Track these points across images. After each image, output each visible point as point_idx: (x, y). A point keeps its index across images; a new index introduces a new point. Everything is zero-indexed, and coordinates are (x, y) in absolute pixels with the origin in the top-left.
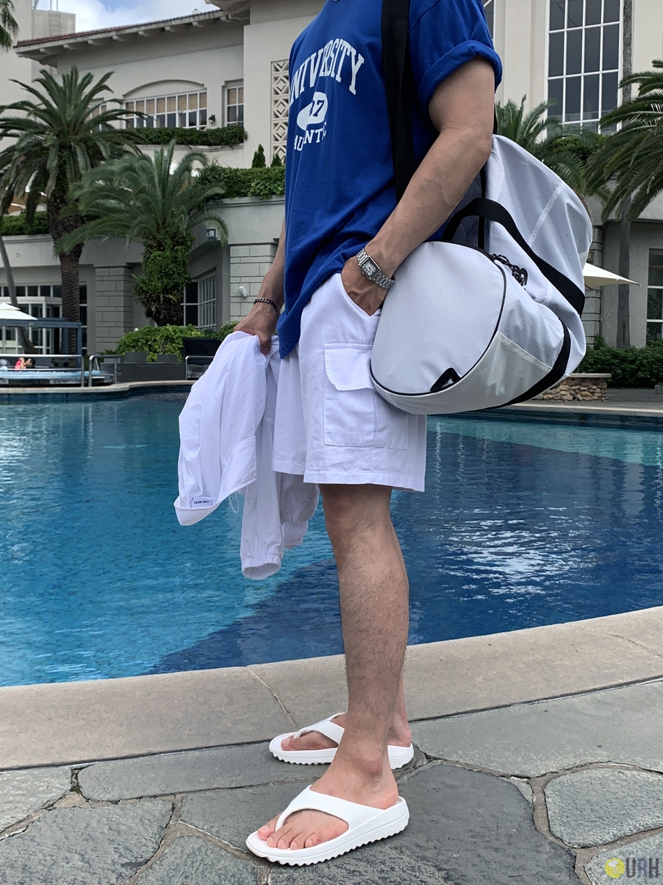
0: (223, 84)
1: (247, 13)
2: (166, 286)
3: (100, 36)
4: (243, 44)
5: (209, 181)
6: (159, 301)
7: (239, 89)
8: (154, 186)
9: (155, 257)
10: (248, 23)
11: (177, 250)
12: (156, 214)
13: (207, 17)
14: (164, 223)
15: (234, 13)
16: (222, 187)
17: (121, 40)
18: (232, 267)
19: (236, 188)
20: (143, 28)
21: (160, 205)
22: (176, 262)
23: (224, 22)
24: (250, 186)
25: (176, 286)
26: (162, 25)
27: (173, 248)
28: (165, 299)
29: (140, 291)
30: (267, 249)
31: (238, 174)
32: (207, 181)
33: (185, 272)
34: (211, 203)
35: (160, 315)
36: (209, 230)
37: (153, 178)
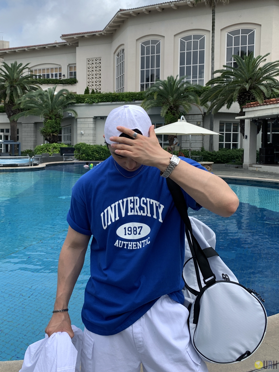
0: (68, 65)
1: (78, 43)
2: (53, 131)
3: (20, 49)
4: (76, 52)
5: (69, 98)
6: (50, 135)
7: (74, 66)
8: (48, 100)
9: (49, 122)
10: (78, 46)
11: (57, 120)
12: (49, 108)
13: (62, 44)
14: (52, 111)
15: (72, 43)
16: (74, 100)
17: (28, 50)
18: (78, 125)
19: (80, 100)
20: (37, 47)
21: (51, 105)
22: (56, 123)
23: (68, 46)
24: (85, 100)
25: (56, 131)
26: (45, 46)
27: (55, 119)
28: (53, 135)
29: (42, 132)
30: (92, 120)
31: (80, 96)
32: (68, 98)
33: (60, 126)
34: (70, 105)
35: (50, 140)
36: (69, 113)
37: (48, 97)
